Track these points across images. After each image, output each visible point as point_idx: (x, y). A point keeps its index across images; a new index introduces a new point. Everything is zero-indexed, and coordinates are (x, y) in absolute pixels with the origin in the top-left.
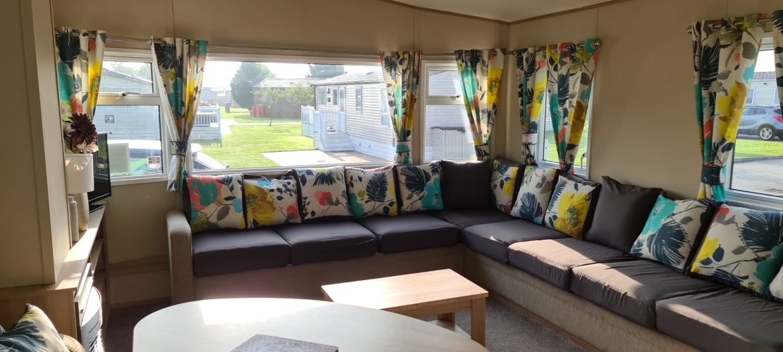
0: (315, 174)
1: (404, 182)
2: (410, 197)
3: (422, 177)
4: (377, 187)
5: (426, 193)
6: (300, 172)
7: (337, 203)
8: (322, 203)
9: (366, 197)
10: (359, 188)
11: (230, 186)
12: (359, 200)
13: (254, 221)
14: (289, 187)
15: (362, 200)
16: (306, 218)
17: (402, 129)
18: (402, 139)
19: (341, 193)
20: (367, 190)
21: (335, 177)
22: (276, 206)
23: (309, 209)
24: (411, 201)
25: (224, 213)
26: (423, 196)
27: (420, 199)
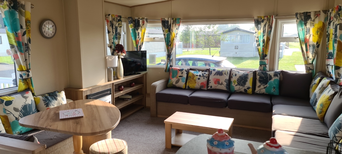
0: (216, 71)
1: (258, 79)
2: (259, 86)
3: (268, 77)
4: (243, 79)
5: (268, 86)
6: (211, 69)
7: (222, 84)
8: (215, 83)
9: (236, 83)
10: (234, 79)
11: (182, 72)
12: (233, 84)
13: (188, 86)
14: (204, 75)
15: (234, 84)
16: (208, 88)
17: (262, 53)
18: (262, 58)
19: (224, 80)
20: (237, 80)
21: (224, 73)
22: (196, 82)
23: (210, 85)
24: (260, 88)
25: (177, 82)
26: (266, 87)
27: (264, 88)
